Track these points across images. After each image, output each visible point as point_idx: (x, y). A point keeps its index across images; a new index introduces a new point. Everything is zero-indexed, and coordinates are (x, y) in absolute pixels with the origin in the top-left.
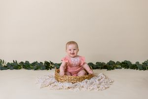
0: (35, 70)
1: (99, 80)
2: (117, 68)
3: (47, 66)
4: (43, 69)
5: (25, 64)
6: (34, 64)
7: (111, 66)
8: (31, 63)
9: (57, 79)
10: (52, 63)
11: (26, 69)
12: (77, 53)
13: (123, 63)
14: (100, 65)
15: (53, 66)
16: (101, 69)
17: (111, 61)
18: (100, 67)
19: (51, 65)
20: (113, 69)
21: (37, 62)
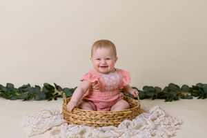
0: (25, 100)
1: (153, 120)
2: (183, 97)
3: (50, 93)
4: (41, 99)
5: (5, 90)
6: (24, 89)
7: (172, 93)
8: (17, 86)
9: (67, 118)
10: (58, 87)
11: (7, 98)
12: (113, 64)
13: (194, 88)
14: (151, 91)
15: (60, 93)
16: (153, 99)
17: (171, 84)
18: (152, 94)
19: (56, 91)
20: (176, 99)
21: (29, 85)
